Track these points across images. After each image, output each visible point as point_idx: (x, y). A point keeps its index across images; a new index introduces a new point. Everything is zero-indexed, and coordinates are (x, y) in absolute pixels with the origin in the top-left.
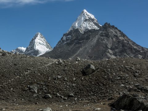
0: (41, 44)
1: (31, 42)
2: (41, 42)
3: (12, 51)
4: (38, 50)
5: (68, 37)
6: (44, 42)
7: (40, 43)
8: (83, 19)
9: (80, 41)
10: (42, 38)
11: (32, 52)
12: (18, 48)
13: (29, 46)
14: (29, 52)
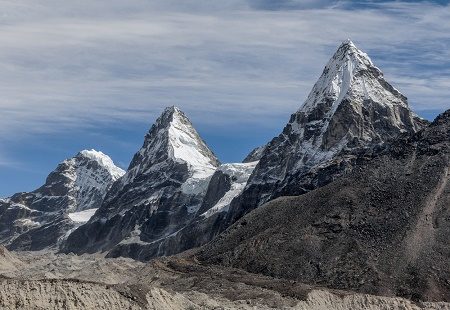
0: (186, 143)
1: (148, 137)
2: (186, 137)
3: (65, 162)
4: (186, 164)
5: (313, 126)
6: (193, 135)
7: (182, 141)
8: (351, 67)
9: (432, 147)
10: (185, 123)
11: (162, 170)
12: (82, 152)
13: (144, 150)
14: (152, 168)
